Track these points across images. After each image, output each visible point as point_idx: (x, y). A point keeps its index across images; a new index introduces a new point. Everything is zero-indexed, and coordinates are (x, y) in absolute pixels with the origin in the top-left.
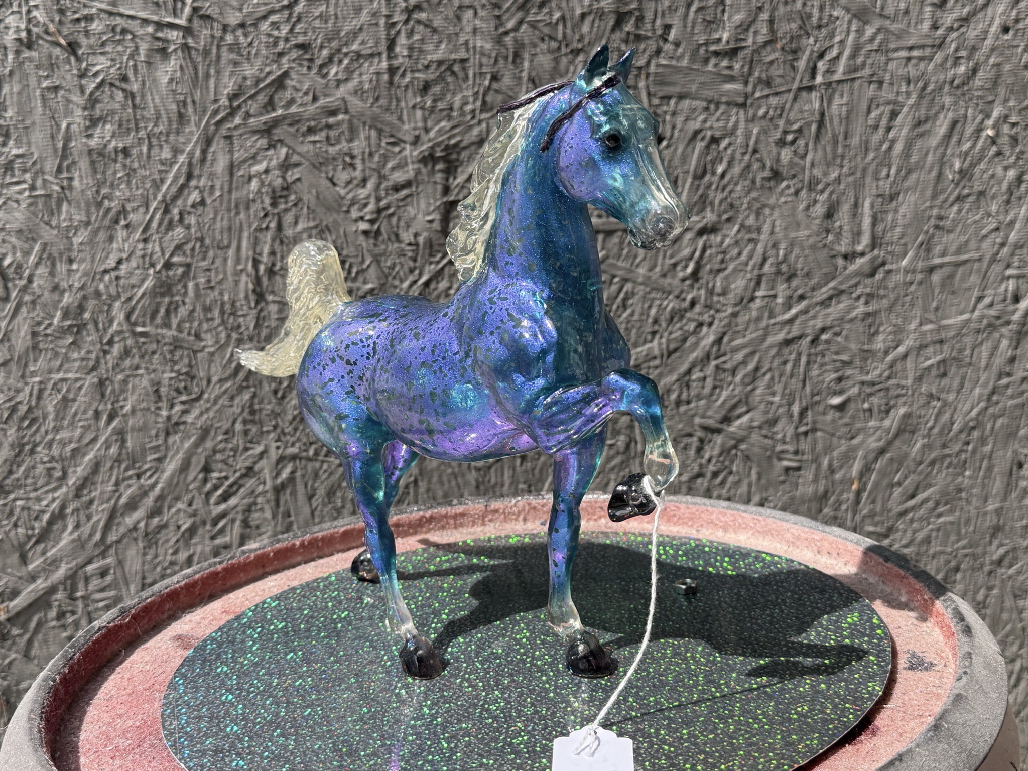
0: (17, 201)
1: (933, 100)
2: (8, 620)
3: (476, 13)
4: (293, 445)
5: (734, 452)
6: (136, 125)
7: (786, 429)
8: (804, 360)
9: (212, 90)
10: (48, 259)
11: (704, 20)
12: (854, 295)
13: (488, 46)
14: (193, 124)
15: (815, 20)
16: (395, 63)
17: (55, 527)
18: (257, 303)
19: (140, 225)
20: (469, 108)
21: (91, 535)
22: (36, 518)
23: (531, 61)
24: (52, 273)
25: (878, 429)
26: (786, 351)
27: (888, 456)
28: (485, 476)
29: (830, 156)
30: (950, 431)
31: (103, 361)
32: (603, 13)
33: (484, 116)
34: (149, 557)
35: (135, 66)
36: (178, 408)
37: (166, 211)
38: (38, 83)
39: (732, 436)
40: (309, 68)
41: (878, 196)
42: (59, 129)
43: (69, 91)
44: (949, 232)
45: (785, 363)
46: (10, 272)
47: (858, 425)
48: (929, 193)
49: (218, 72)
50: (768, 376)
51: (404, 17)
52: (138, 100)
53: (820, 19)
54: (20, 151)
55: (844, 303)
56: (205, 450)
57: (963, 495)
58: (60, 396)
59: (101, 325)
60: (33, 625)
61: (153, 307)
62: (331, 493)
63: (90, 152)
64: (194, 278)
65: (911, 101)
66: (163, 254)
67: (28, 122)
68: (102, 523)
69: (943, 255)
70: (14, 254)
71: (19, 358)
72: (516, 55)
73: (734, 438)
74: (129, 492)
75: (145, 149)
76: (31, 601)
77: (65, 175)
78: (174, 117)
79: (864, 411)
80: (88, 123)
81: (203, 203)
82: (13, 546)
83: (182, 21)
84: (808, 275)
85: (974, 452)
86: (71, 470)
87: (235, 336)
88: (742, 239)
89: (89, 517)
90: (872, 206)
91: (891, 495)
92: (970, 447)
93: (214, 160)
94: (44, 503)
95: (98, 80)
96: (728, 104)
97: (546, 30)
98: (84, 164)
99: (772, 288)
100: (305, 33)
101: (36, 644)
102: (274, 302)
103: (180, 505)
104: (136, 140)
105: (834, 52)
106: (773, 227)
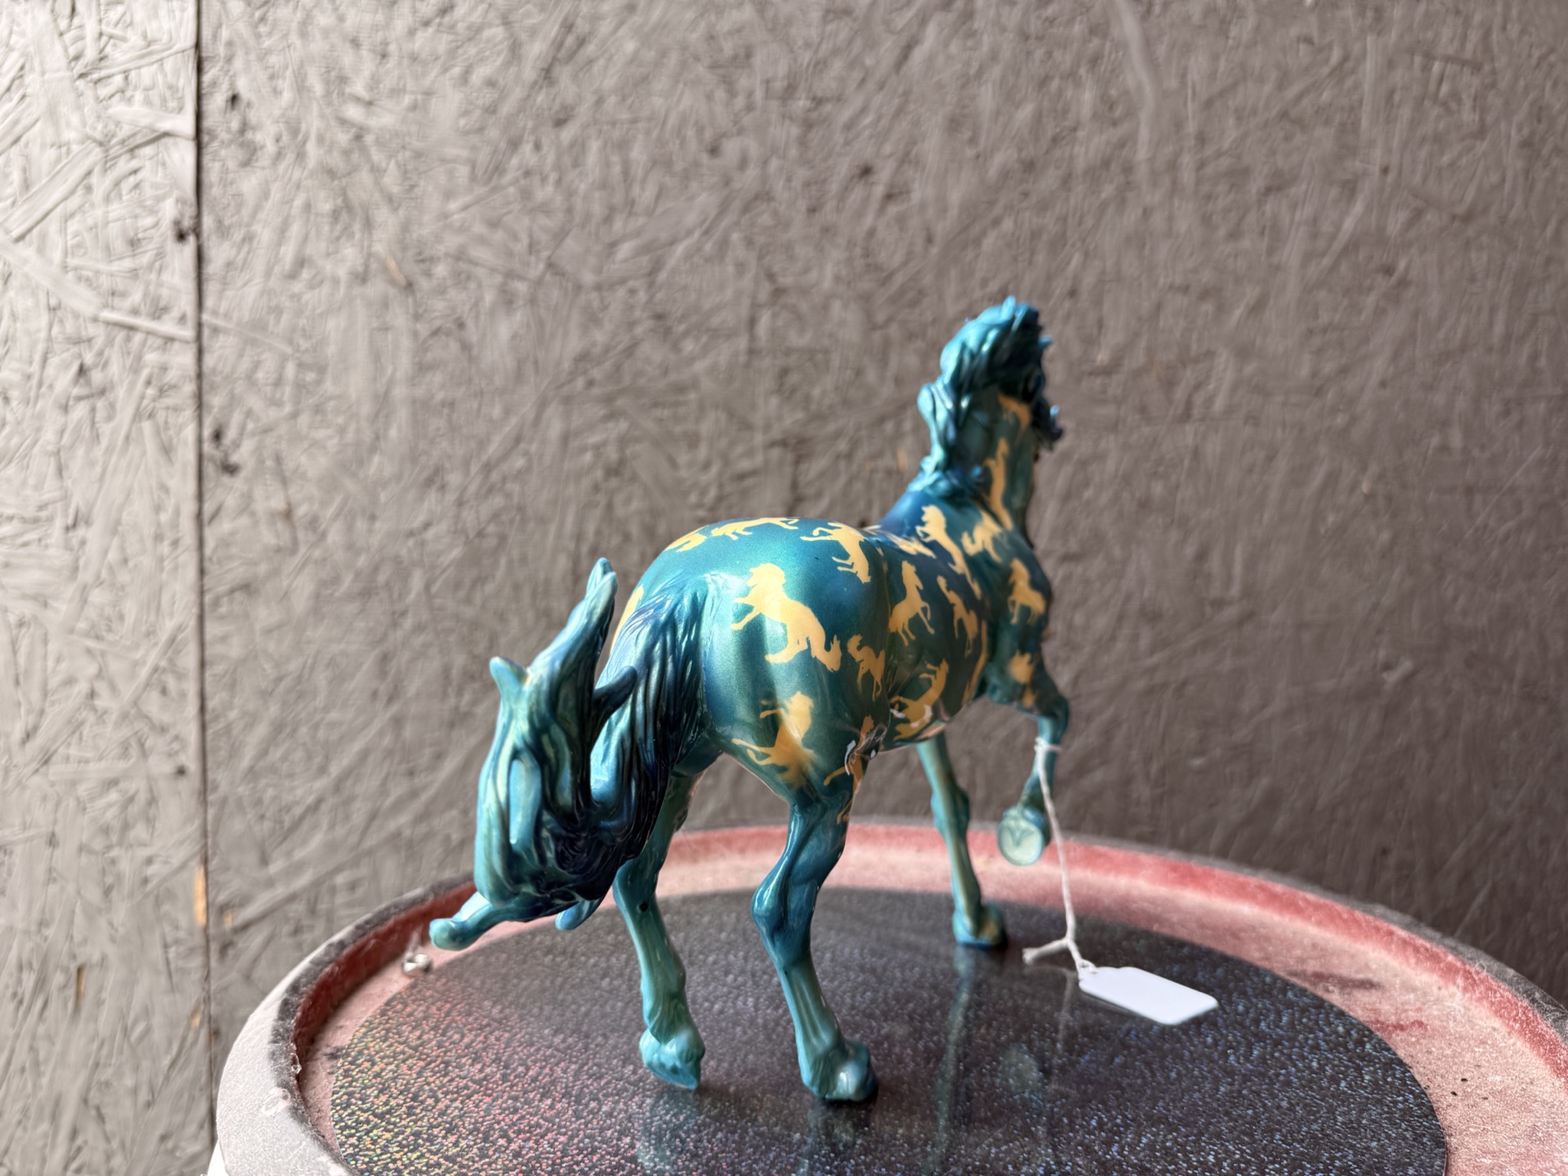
0: (324, 446)
2: (235, 930)
6: (470, 380)
7: (1142, 791)
8: (1164, 714)
9: (557, 350)
10: (349, 513)
12: (1220, 646)
14: (531, 384)
15: (1192, 352)
17: (307, 822)
19: (458, 487)
21: (346, 838)
22: (288, 810)
26: (1148, 700)
31: (391, 634)
37: (490, 475)
41: (1250, 542)
42: (383, 374)
43: (400, 333)
47: (1219, 792)
49: (565, 332)
52: (475, 352)
55: (1210, 655)
61: (458, 580)
63: (414, 401)
64: (508, 552)
66: (478, 521)
67: (349, 363)
68: (361, 825)
70: (311, 503)
71: (297, 621)
74: (398, 792)
76: (264, 909)
78: (512, 374)
79: (1226, 777)
80: (415, 371)
82: (254, 841)
86: (335, 757)
90: (1244, 553)
93: (547, 425)
95: (435, 327)
96: (1098, 427)
99: (1136, 628)
101: (263, 963)
104: (467, 395)
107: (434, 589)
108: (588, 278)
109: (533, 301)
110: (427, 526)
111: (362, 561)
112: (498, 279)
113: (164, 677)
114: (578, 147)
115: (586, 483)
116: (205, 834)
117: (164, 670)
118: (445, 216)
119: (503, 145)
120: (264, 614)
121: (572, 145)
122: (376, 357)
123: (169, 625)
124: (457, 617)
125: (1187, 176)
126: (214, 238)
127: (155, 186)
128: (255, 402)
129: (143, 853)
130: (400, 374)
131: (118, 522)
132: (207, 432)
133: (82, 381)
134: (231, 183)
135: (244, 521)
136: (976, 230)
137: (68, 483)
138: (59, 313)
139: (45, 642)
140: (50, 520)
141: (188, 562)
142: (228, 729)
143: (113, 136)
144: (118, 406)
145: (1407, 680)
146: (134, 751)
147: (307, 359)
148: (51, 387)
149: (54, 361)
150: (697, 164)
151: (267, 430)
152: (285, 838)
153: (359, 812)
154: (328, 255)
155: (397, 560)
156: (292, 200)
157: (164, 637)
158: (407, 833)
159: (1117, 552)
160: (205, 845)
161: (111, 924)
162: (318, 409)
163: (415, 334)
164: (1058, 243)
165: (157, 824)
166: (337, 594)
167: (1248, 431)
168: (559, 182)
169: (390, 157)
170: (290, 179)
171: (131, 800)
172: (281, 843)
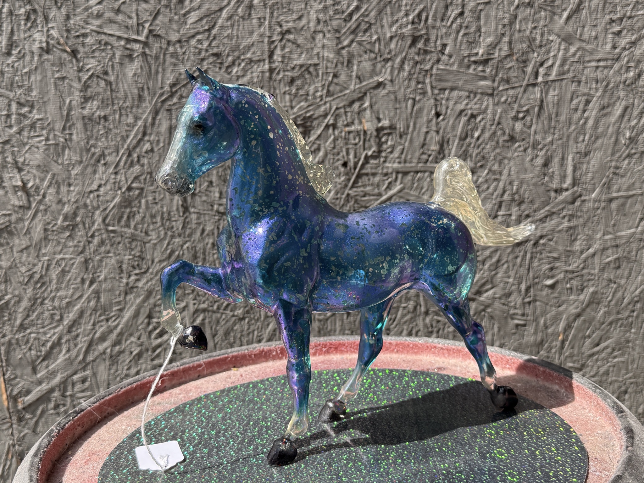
0: (38, 148)
1: (613, 93)
2: (24, 409)
3: (324, 36)
4: (204, 302)
5: (483, 313)
6: (113, 102)
7: (516, 299)
8: (528, 256)
9: (160, 81)
10: (56, 183)
11: (468, 41)
12: (561, 215)
13: (331, 56)
14: (147, 101)
15: (538, 42)
16: (274, 66)
17: (55, 351)
18: (184, 213)
19: (113, 163)
20: (319, 94)
21: (77, 356)
22: (43, 345)
23: (358, 66)
24: (58, 193)
25: (576, 301)
26: (517, 250)
27: (582, 318)
28: (324, 325)
29: (546, 127)
30: (622, 303)
31: (87, 248)
32: (404, 37)
33: (329, 99)
34: (112, 371)
35: (113, 66)
36: (133, 278)
37: (130, 155)
38: (52, 74)
39: (482, 303)
40: (220, 68)
41: (577, 153)
42: (65, 104)
43: (72, 80)
44: (622, 176)
45: (516, 257)
46: (32, 191)
47: (563, 298)
48: (610, 151)
49: (164, 70)
50: (505, 266)
51: (280, 37)
52: (114, 86)
53: (541, 41)
54: (40, 117)
55: (555, 221)
56: (149, 304)
57: (630, 344)
58: (60, 269)
59: (87, 225)
60: (39, 412)
61: (120, 214)
62: (227, 334)
63: (83, 118)
64: (146, 197)
65: (599, 94)
66: (127, 181)
67: (45, 99)
68: (84, 349)
69: (619, 191)
70: (35, 180)
71: (36, 245)
72: (349, 62)
73: (483, 305)
74: (101, 329)
75: (117, 116)
76: (38, 397)
77: (67, 132)
78: (136, 97)
79: (567, 289)
80: (82, 100)
81: (152, 150)
82: (28, 362)
83: (142, 38)
84: (532, 202)
85: (637, 317)
86: (65, 315)
87: (169, 233)
88: (490, 179)
89: (76, 345)
90: (573, 160)
91: (584, 343)
92: (635, 314)
93: (159, 124)
94: (48, 336)
95: (90, 73)
96: (482, 94)
97: (368, 47)
98: (79, 125)
99: (509, 210)
100: (218, 47)
101: (41, 424)
102: (194, 213)
103: (133, 339)
104: (112, 111)
105: (550, 62)
106: (510, 171)
110: (100, 186)
111: (66, 209)
112: (123, 41)
118: (88, 9)
120: (19, 242)
130: (75, 102)
147: (22, 100)
152: (44, 360)
153: (82, 343)
154: (26, 38)
158: (109, 352)
162: (32, 126)
163: (80, 79)
172: (42, 362)
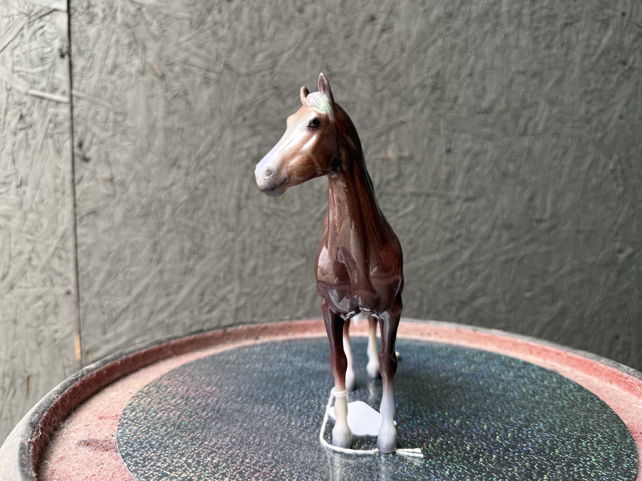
0: (127, 150)
6: (190, 118)
7: (501, 306)
8: (513, 272)
9: (229, 105)
10: (138, 179)
12: (540, 241)
14: (218, 120)
15: (528, 103)
17: (123, 315)
18: (239, 213)
19: (185, 167)
22: (115, 310)
24: (139, 187)
26: (504, 267)
29: (532, 170)
30: (584, 316)
31: (158, 233)
32: (425, 87)
35: (193, 89)
37: (200, 162)
38: (145, 93)
39: (474, 307)
41: (555, 192)
42: (152, 116)
47: (538, 308)
48: (580, 193)
49: (233, 97)
52: (192, 106)
55: (535, 245)
56: (204, 284)
59: (159, 215)
61: (187, 209)
64: (209, 196)
66: (195, 183)
70: (122, 175)
71: (117, 227)
74: (162, 303)
75: (193, 130)
78: (209, 115)
80: (166, 114)
81: (218, 160)
82: (100, 324)
83: (219, 71)
84: (518, 228)
86: (134, 287)
90: (552, 197)
93: (225, 140)
96: (483, 138)
98: (161, 135)
105: (537, 119)
107: (176, 213)
108: (243, 70)
109: (218, 82)
110: (173, 184)
111: (144, 201)
112: (203, 72)
113: (60, 252)
114: (238, 11)
115: (243, 165)
116: (79, 320)
117: (60, 249)
118: (178, 44)
119: (204, 11)
120: (102, 224)
121: (236, 10)
122: (149, 109)
123: (61, 229)
124: (187, 226)
125: (526, 19)
126: (77, 56)
127: (51, 34)
128: (96, 130)
129: (53, 328)
130: (159, 116)
131: (39, 183)
132: (76, 143)
133: (22, 121)
134: (84, 31)
135: (93, 183)
136: (425, 44)
137: (18, 167)
138: (12, 91)
139: (10, 235)
140: (10, 183)
141: (69, 200)
142: (88, 275)
143: (32, 11)
144: (38, 132)
145: (630, 257)
146: (48, 284)
147: (119, 110)
148: (9, 124)
149: (10, 113)
150: (293, 17)
151: (102, 142)
152: (114, 322)
153: (145, 312)
154: (127, 63)
155: (160, 200)
156: (111, 38)
157: (59, 234)
158: (167, 321)
159: (492, 197)
160: (80, 325)
161: (41, 358)
162: (124, 133)
163: (166, 98)
164: (464, 51)
165: (59, 316)
166: (134, 215)
167: (554, 140)
168: (230, 27)
169: (154, 18)
170: (110, 28)
171: (48, 304)
172: (112, 325)
